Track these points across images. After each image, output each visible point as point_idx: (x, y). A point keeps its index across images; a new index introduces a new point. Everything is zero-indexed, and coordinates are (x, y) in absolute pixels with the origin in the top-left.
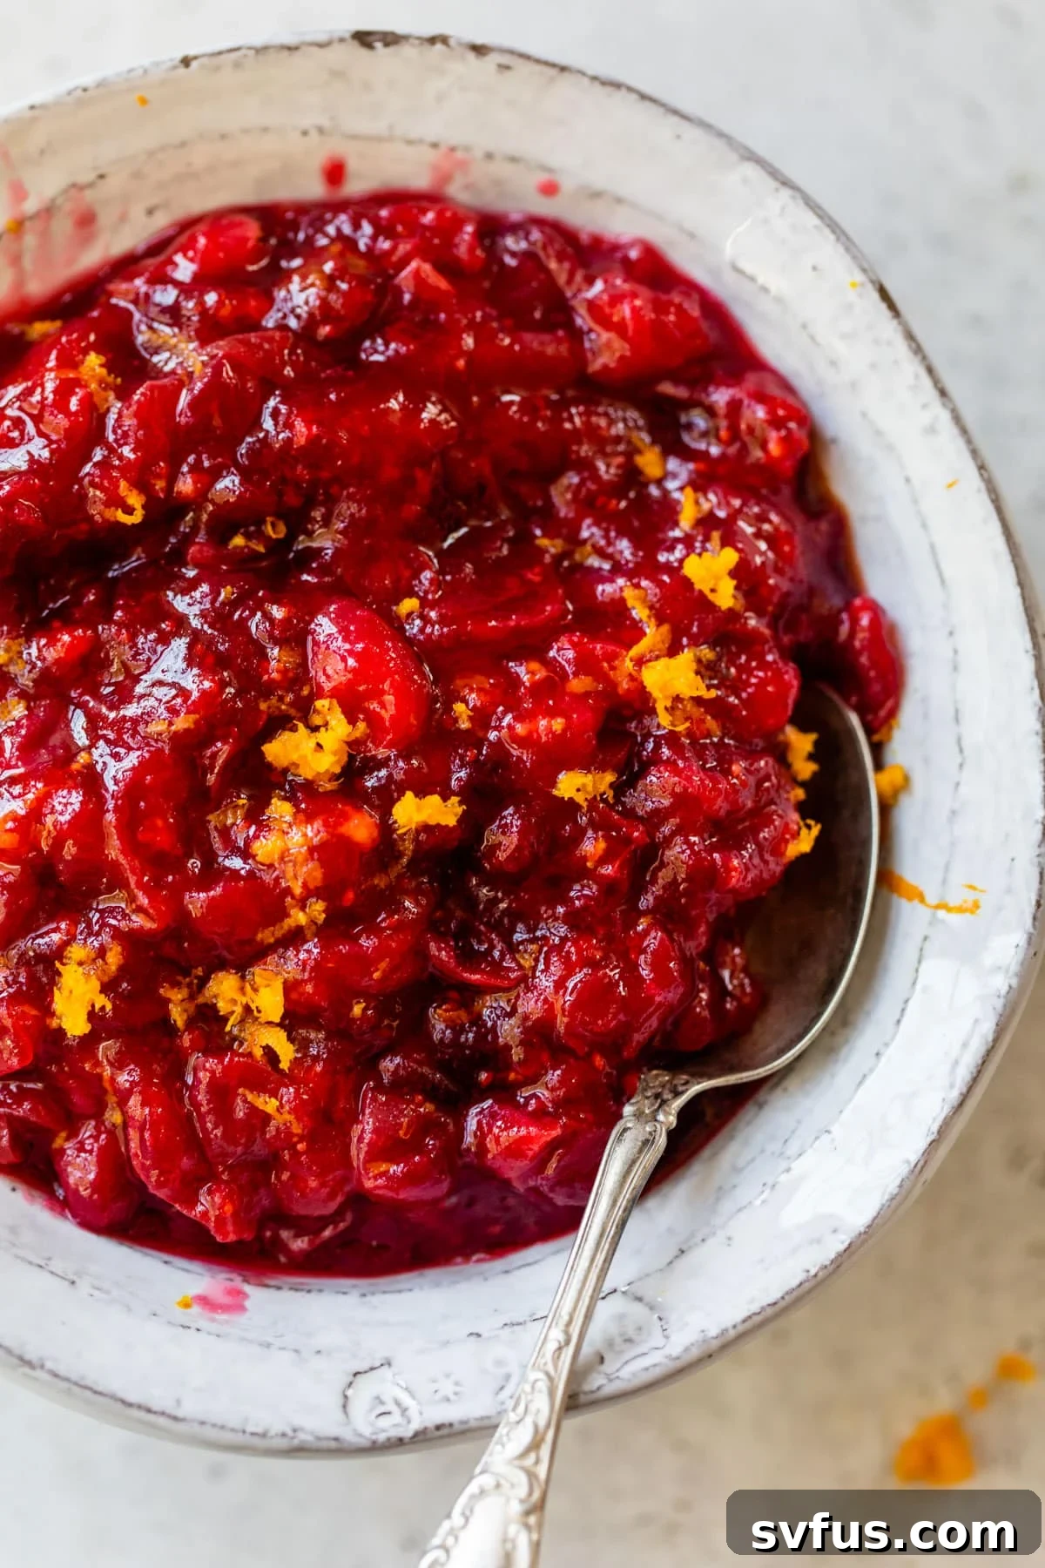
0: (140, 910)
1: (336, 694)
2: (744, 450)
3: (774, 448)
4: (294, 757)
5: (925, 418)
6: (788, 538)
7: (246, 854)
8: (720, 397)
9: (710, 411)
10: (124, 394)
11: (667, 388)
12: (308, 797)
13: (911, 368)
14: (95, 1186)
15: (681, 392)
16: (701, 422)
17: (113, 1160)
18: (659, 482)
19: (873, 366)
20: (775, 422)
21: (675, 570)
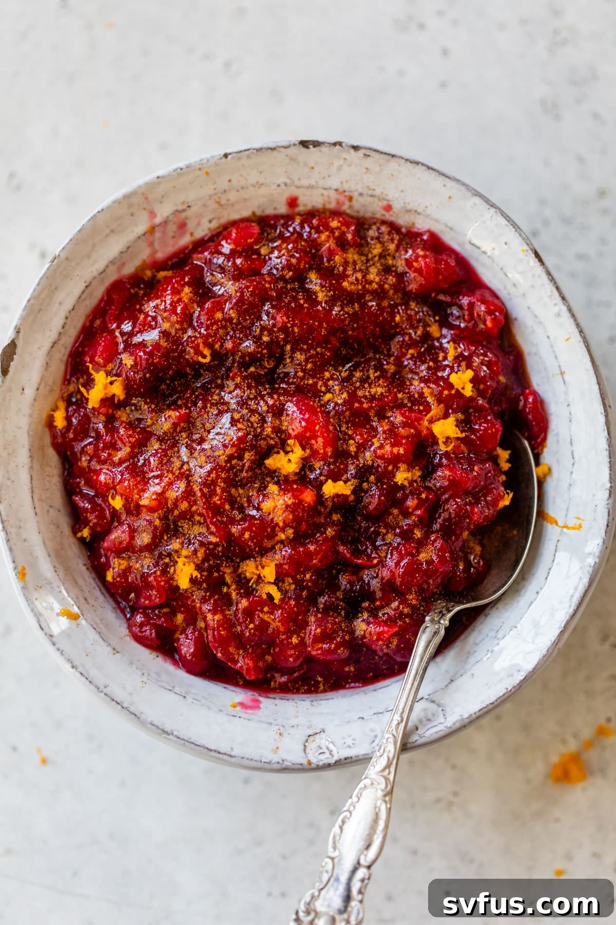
0: (212, 533)
1: (296, 437)
2: (476, 324)
3: (489, 324)
4: (279, 465)
5: (556, 310)
6: (496, 363)
7: (258, 509)
8: (465, 301)
9: (461, 307)
10: (201, 305)
11: (441, 297)
12: (285, 483)
13: (550, 287)
14: (193, 654)
15: (448, 299)
16: (455, 311)
17: (201, 644)
18: (438, 339)
19: (532, 286)
20: (489, 312)
21: (446, 380)
